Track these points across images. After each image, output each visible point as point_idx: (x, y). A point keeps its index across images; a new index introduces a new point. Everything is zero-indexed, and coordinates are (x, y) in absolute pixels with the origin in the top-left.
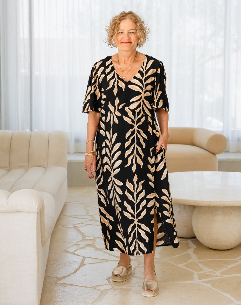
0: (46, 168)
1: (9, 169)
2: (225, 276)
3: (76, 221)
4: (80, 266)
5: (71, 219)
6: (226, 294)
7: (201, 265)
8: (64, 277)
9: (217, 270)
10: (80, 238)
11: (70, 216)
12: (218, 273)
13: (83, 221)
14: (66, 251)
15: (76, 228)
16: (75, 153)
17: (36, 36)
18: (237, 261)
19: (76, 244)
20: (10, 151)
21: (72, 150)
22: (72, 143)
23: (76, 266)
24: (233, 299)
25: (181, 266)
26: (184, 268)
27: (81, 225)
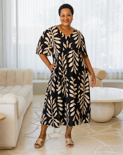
0: (23, 86)
1: (6, 86)
2: (101, 134)
3: (36, 110)
4: (36, 129)
5: (34, 109)
6: (101, 142)
7: (91, 129)
8: (28, 134)
9: (98, 131)
10: (37, 117)
11: (34, 107)
12: (98, 133)
13: (39, 109)
14: (30, 123)
15: (36, 113)
16: (37, 79)
17: (19, 25)
18: (108, 128)
19: (35, 120)
20: (6, 78)
21: (36, 78)
22: (36, 75)
23: (34, 129)
24: (104, 144)
25: (82, 129)
26: (84, 130)
27: (38, 111)
